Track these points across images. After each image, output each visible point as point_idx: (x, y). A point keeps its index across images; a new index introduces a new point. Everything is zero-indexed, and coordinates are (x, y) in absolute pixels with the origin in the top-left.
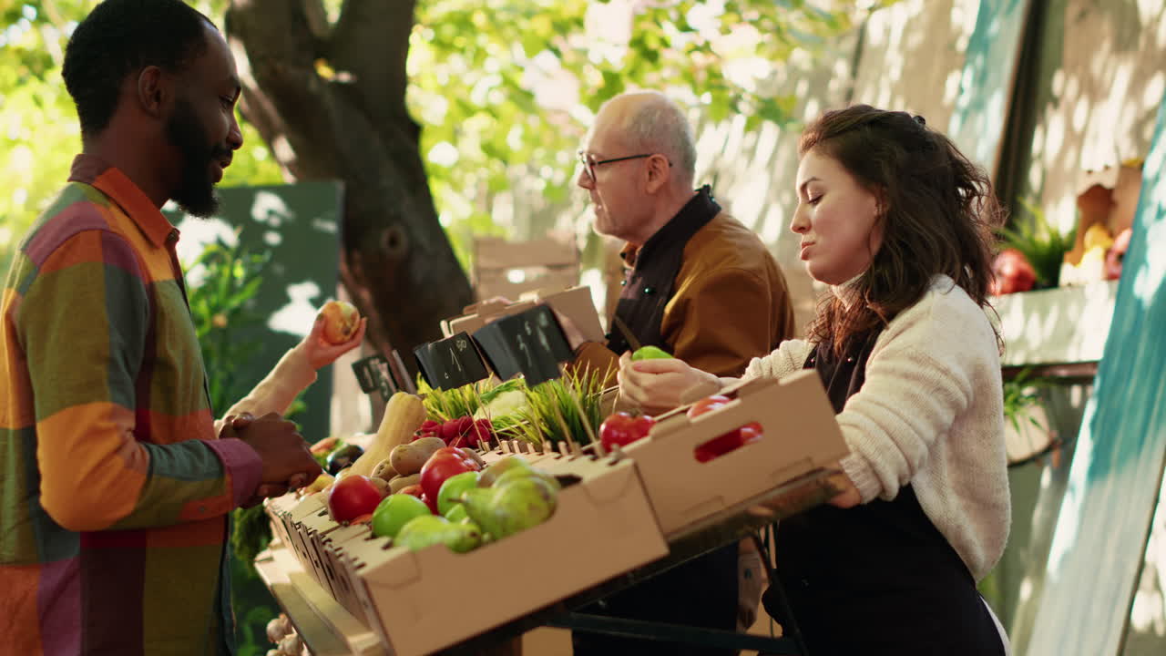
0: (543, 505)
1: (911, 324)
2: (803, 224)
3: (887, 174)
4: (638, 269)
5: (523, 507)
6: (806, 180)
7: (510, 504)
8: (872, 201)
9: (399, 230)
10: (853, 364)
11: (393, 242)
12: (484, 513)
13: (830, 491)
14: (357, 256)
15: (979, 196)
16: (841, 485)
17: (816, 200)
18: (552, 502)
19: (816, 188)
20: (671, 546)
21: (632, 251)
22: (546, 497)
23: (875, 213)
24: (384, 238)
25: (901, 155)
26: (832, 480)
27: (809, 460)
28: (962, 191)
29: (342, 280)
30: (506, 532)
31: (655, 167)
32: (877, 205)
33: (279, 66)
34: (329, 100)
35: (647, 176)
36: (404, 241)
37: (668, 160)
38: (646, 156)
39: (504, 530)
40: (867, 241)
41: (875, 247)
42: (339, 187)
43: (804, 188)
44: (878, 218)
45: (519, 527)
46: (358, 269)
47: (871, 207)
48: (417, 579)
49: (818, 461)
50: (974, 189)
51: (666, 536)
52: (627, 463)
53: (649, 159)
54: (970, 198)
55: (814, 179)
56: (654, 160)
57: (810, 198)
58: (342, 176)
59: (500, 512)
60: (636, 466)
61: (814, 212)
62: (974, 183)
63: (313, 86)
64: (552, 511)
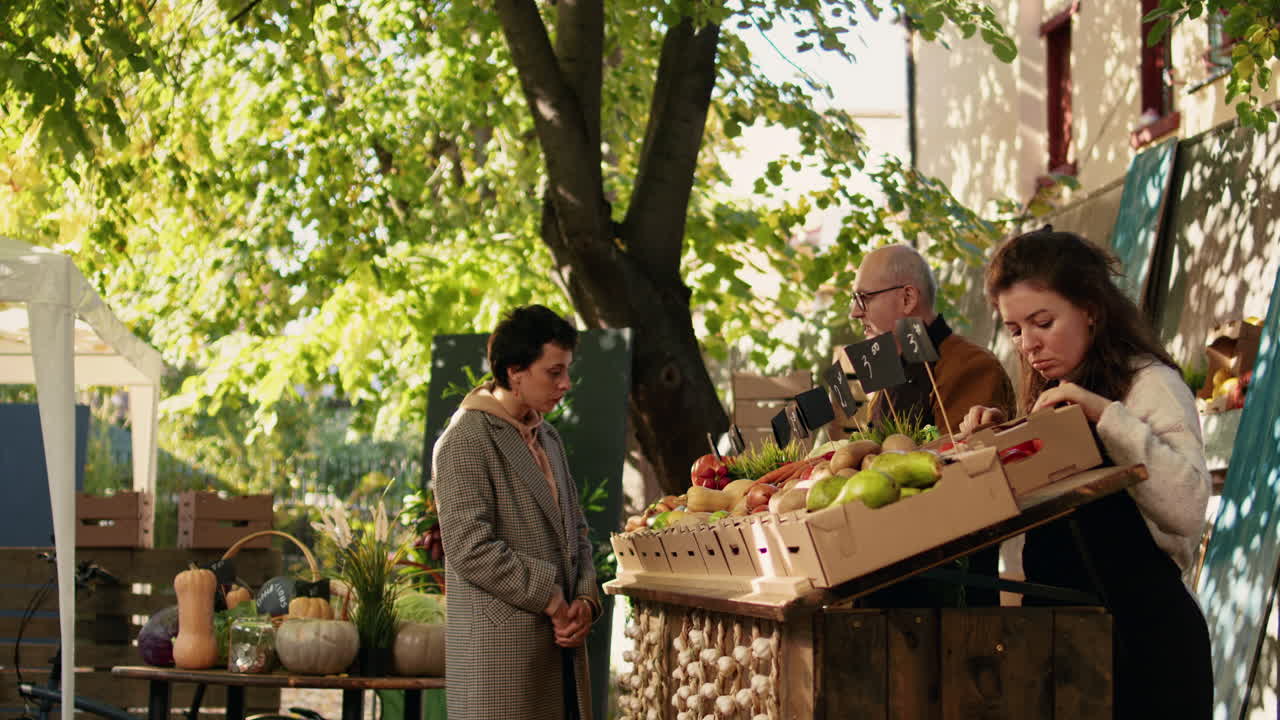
9: (674, 367)
11: (669, 377)
14: (641, 387)
24: (663, 375)
31: (908, 295)
35: (903, 302)
36: (677, 378)
37: (917, 289)
38: (901, 287)
46: (642, 398)
49: (1078, 468)
53: (904, 289)
56: (907, 290)
63: (614, 256)
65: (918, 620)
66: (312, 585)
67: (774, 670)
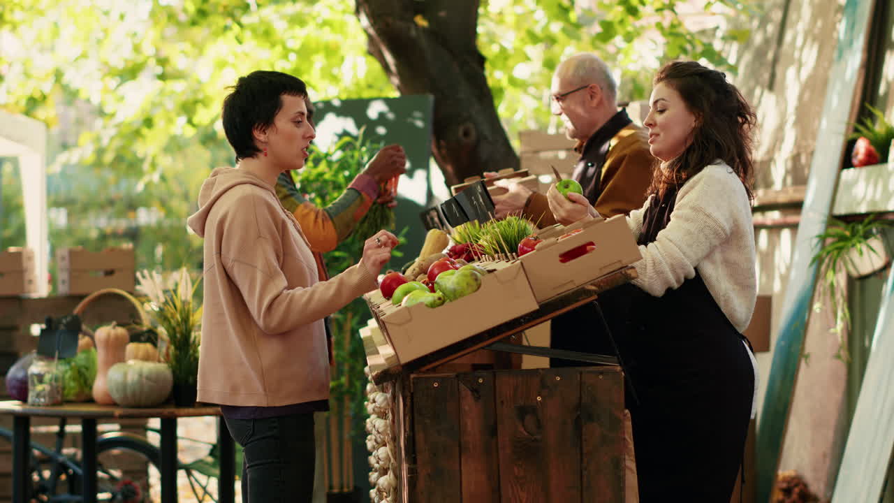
0: (474, 283)
1: (692, 188)
2: (651, 122)
3: (706, 105)
4: (583, 155)
5: (465, 285)
6: (659, 98)
7: (458, 283)
8: (694, 119)
9: (470, 125)
10: (665, 208)
11: (466, 134)
12: (446, 288)
13: (628, 277)
14: (442, 143)
15: (749, 124)
16: (633, 275)
17: (662, 112)
18: (479, 282)
19: (663, 104)
20: (540, 306)
21: (581, 146)
22: (476, 280)
23: (693, 125)
24: (461, 132)
25: (714, 96)
26: (629, 272)
27: (620, 261)
28: (740, 120)
29: (433, 154)
30: (455, 298)
31: (593, 92)
32: (695, 121)
33: (390, 20)
34: (424, 42)
35: (589, 98)
36: (473, 133)
37: (600, 86)
38: (586, 87)
39: (455, 296)
40: (686, 140)
41: (688, 144)
42: (431, 98)
43: (656, 102)
44: (694, 128)
45: (462, 295)
46: (444, 151)
47: (691, 122)
48: (410, 320)
49: (625, 262)
50: (746, 119)
51: (538, 303)
52: (519, 262)
53: (589, 88)
54: (743, 123)
55: (663, 99)
56: (591, 88)
57: (659, 109)
58: (432, 91)
59: (452, 287)
60: (522, 263)
61: (659, 118)
62: (748, 116)
63: (413, 33)
64: (479, 288)
65: (481, 381)
66: (142, 334)
67: (390, 415)
